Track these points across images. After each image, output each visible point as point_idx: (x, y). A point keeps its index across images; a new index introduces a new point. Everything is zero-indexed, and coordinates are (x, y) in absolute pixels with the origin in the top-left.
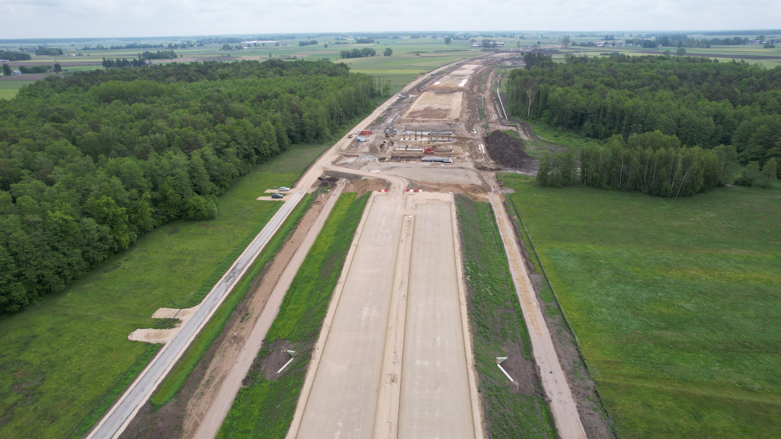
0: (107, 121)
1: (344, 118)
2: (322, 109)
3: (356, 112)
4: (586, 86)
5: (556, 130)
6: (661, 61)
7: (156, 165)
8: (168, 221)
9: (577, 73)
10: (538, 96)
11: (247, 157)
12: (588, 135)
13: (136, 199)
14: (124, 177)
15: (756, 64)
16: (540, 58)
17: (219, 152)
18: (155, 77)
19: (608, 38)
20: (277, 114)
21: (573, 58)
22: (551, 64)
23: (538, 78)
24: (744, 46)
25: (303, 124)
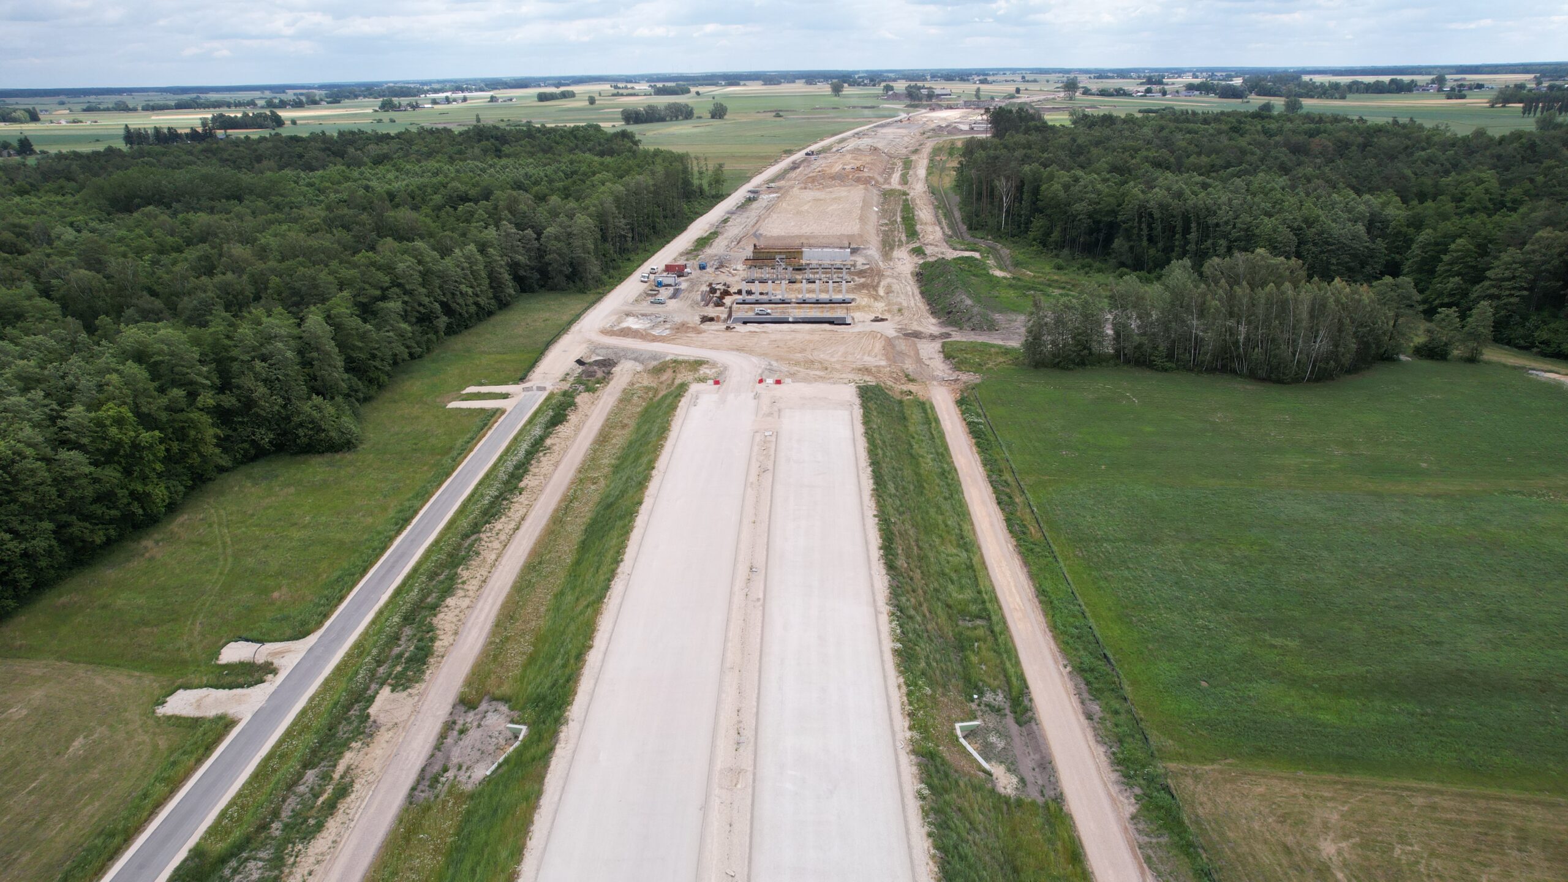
0: (123, 248)
1: (629, 239)
2: (583, 221)
3: (654, 227)
4: (1114, 169)
5: (1057, 256)
6: (1256, 121)
7: (228, 337)
8: (256, 454)
9: (1098, 144)
10: (1020, 188)
11: (425, 320)
12: (1123, 264)
13: (182, 410)
14: (156, 363)
15: (1437, 126)
16: (1021, 119)
17: (366, 310)
18: (235, 162)
19: (1154, 80)
20: (486, 232)
21: (1086, 116)
22: (1044, 128)
23: (1019, 153)
24: (1409, 95)
25: (541, 252)
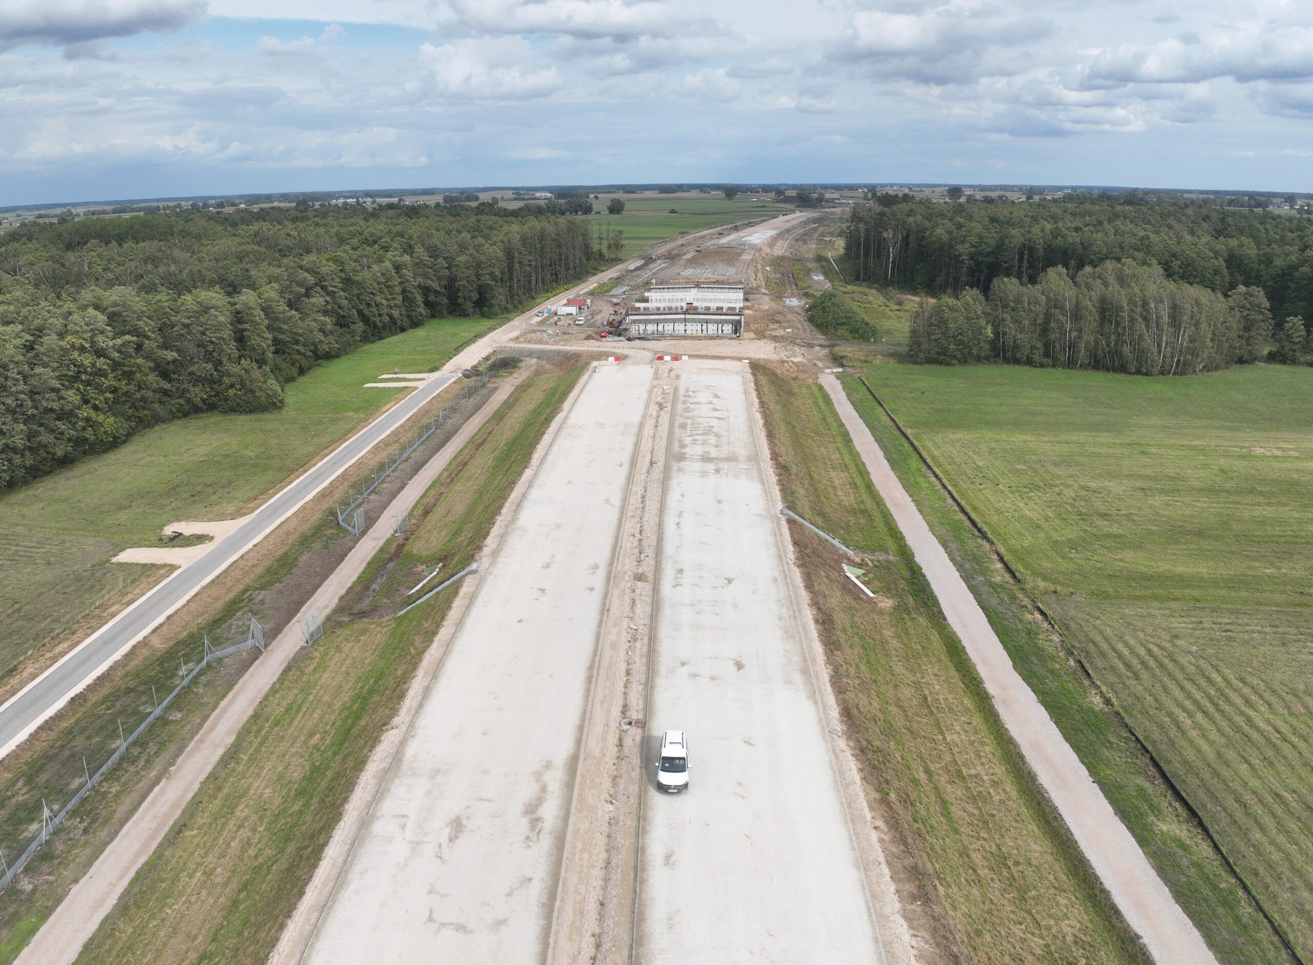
1: (533, 280)
2: (492, 251)
3: (556, 274)
8: (191, 411)
13: (131, 357)
20: (401, 257)
25: (452, 280)
